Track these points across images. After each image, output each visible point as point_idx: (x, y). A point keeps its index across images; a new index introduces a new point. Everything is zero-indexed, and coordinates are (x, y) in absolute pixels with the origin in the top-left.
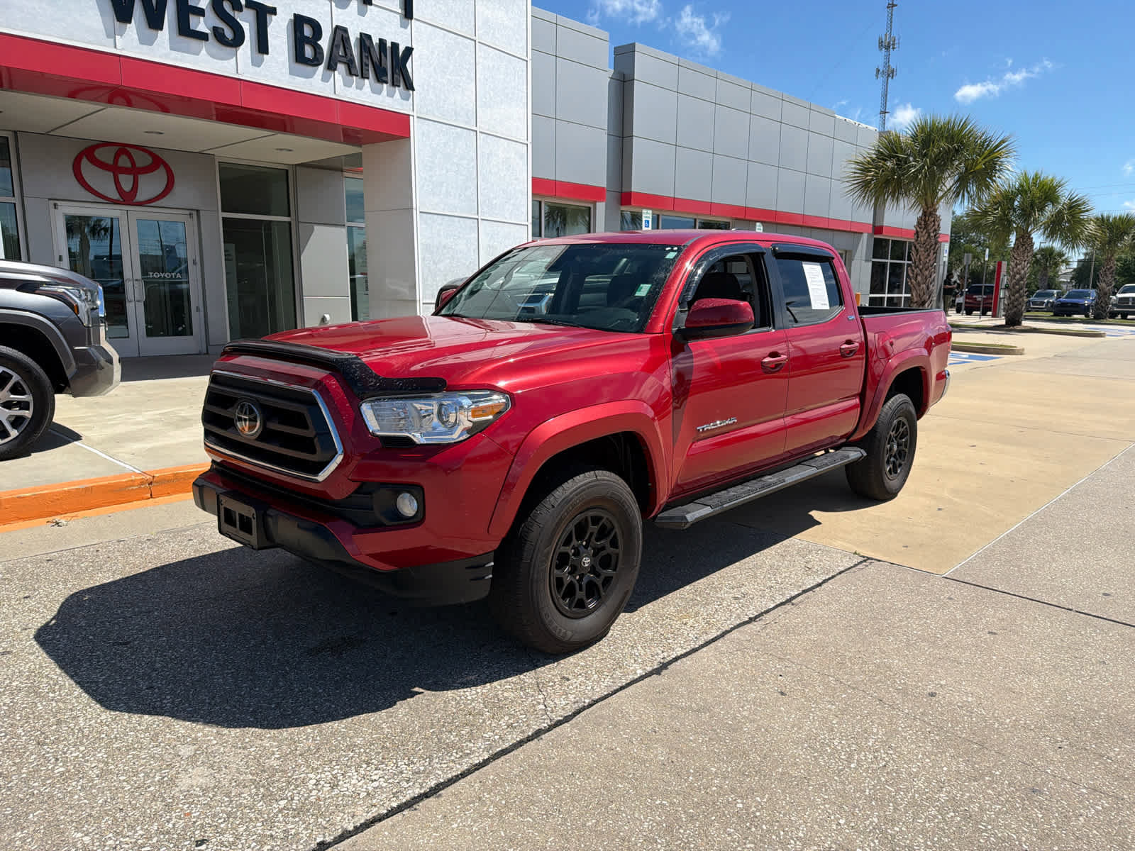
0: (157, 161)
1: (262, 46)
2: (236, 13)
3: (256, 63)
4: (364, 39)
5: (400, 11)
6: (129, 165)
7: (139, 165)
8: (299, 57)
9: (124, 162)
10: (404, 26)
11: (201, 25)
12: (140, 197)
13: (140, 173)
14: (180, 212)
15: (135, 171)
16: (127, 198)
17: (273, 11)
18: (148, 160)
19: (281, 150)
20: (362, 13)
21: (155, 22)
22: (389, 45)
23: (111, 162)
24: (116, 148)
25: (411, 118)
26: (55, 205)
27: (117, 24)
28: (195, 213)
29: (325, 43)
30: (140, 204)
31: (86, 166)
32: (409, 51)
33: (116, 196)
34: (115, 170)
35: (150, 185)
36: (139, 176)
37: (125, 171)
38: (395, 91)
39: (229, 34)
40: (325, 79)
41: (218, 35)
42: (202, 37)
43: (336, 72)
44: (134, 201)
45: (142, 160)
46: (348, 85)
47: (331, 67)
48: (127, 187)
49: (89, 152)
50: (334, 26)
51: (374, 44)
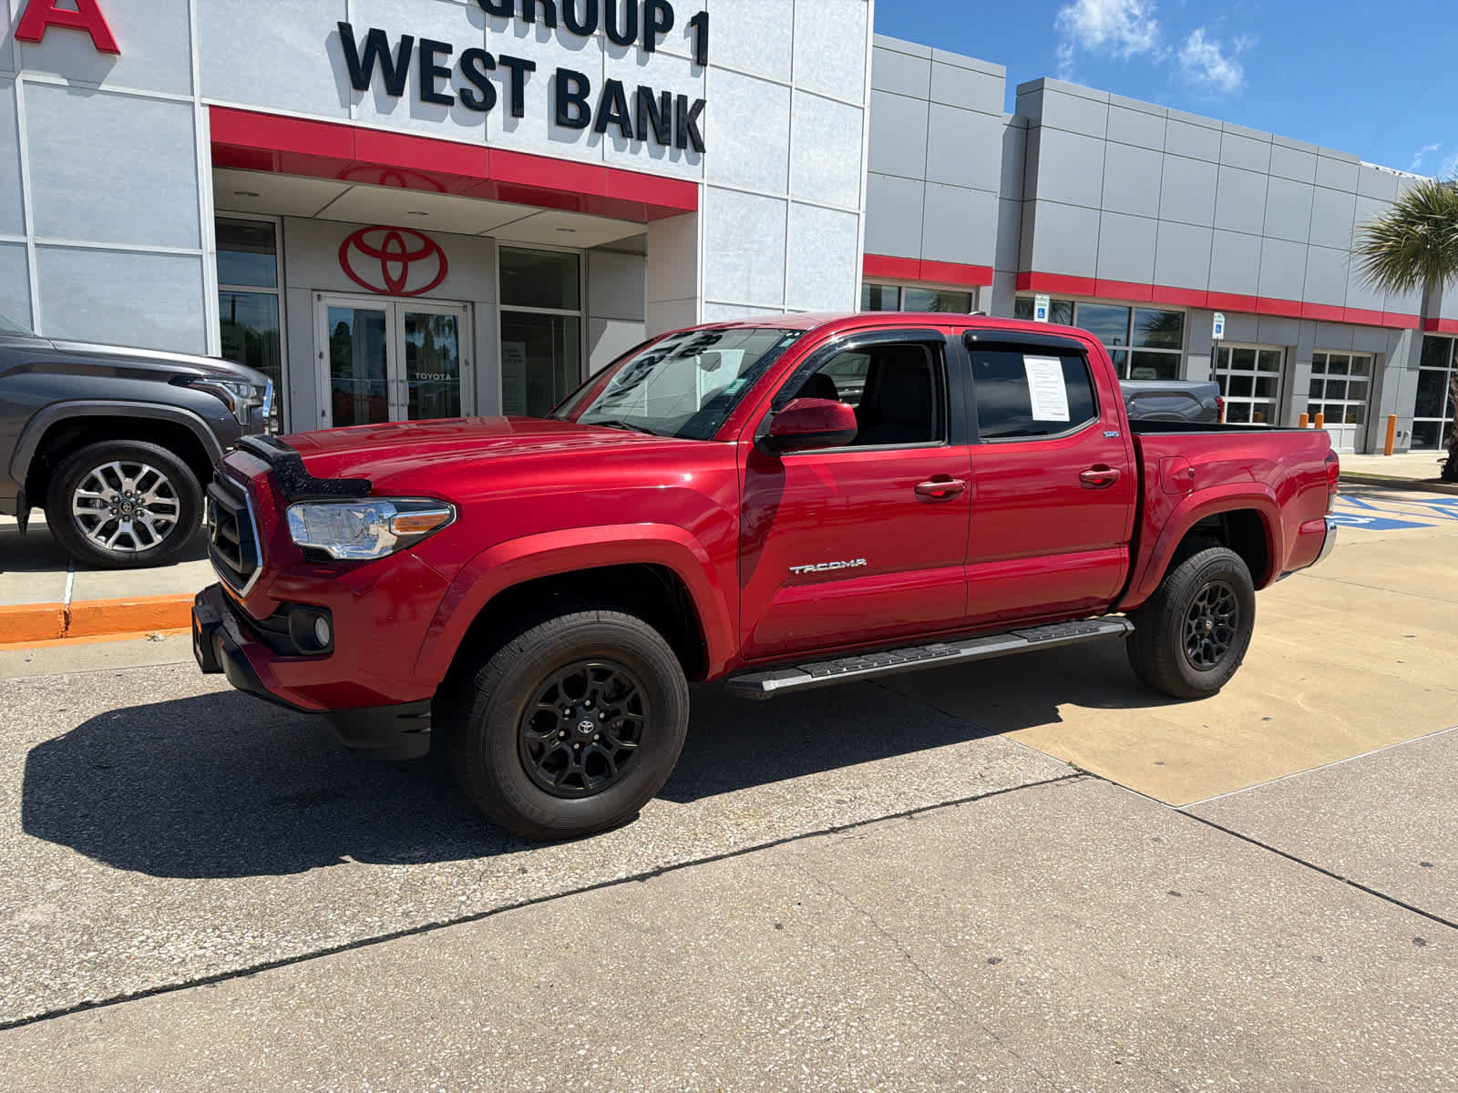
0: (430, 246)
1: (517, 108)
2: (488, 71)
3: (509, 128)
4: (644, 93)
5: (691, 57)
6: (399, 251)
7: (410, 250)
8: (561, 118)
9: (394, 247)
10: (695, 74)
11: (447, 88)
12: (408, 288)
13: (411, 260)
14: (454, 304)
15: (406, 258)
16: (395, 288)
17: (531, 66)
18: (419, 245)
19: (562, 230)
20: (642, 62)
21: (395, 88)
22: (674, 98)
23: (379, 248)
24: (386, 232)
25: (700, 186)
26: (319, 296)
27: (354, 92)
28: (469, 305)
29: (593, 101)
30: (408, 295)
31: (353, 252)
32: (700, 104)
33: (383, 286)
34: (384, 256)
35: (421, 273)
36: (409, 263)
37: (394, 257)
38: (680, 155)
39: (478, 96)
40: (592, 143)
41: (466, 97)
42: (448, 101)
43: (606, 135)
44: (403, 291)
45: (414, 245)
46: (619, 148)
47: (600, 128)
48: (395, 275)
49: (357, 237)
50: (606, 80)
51: (656, 98)
